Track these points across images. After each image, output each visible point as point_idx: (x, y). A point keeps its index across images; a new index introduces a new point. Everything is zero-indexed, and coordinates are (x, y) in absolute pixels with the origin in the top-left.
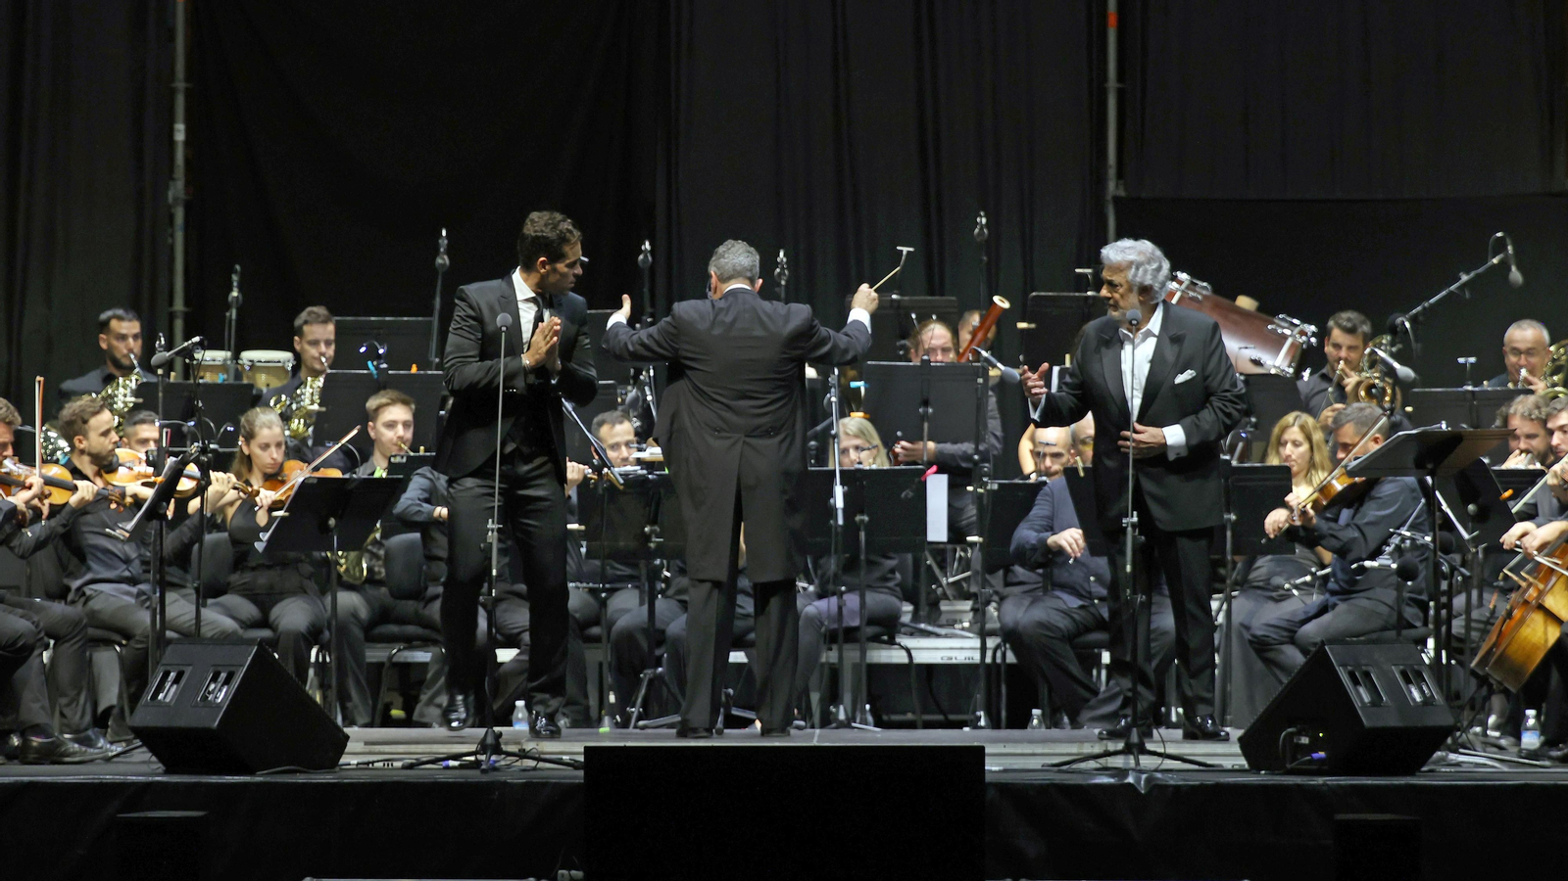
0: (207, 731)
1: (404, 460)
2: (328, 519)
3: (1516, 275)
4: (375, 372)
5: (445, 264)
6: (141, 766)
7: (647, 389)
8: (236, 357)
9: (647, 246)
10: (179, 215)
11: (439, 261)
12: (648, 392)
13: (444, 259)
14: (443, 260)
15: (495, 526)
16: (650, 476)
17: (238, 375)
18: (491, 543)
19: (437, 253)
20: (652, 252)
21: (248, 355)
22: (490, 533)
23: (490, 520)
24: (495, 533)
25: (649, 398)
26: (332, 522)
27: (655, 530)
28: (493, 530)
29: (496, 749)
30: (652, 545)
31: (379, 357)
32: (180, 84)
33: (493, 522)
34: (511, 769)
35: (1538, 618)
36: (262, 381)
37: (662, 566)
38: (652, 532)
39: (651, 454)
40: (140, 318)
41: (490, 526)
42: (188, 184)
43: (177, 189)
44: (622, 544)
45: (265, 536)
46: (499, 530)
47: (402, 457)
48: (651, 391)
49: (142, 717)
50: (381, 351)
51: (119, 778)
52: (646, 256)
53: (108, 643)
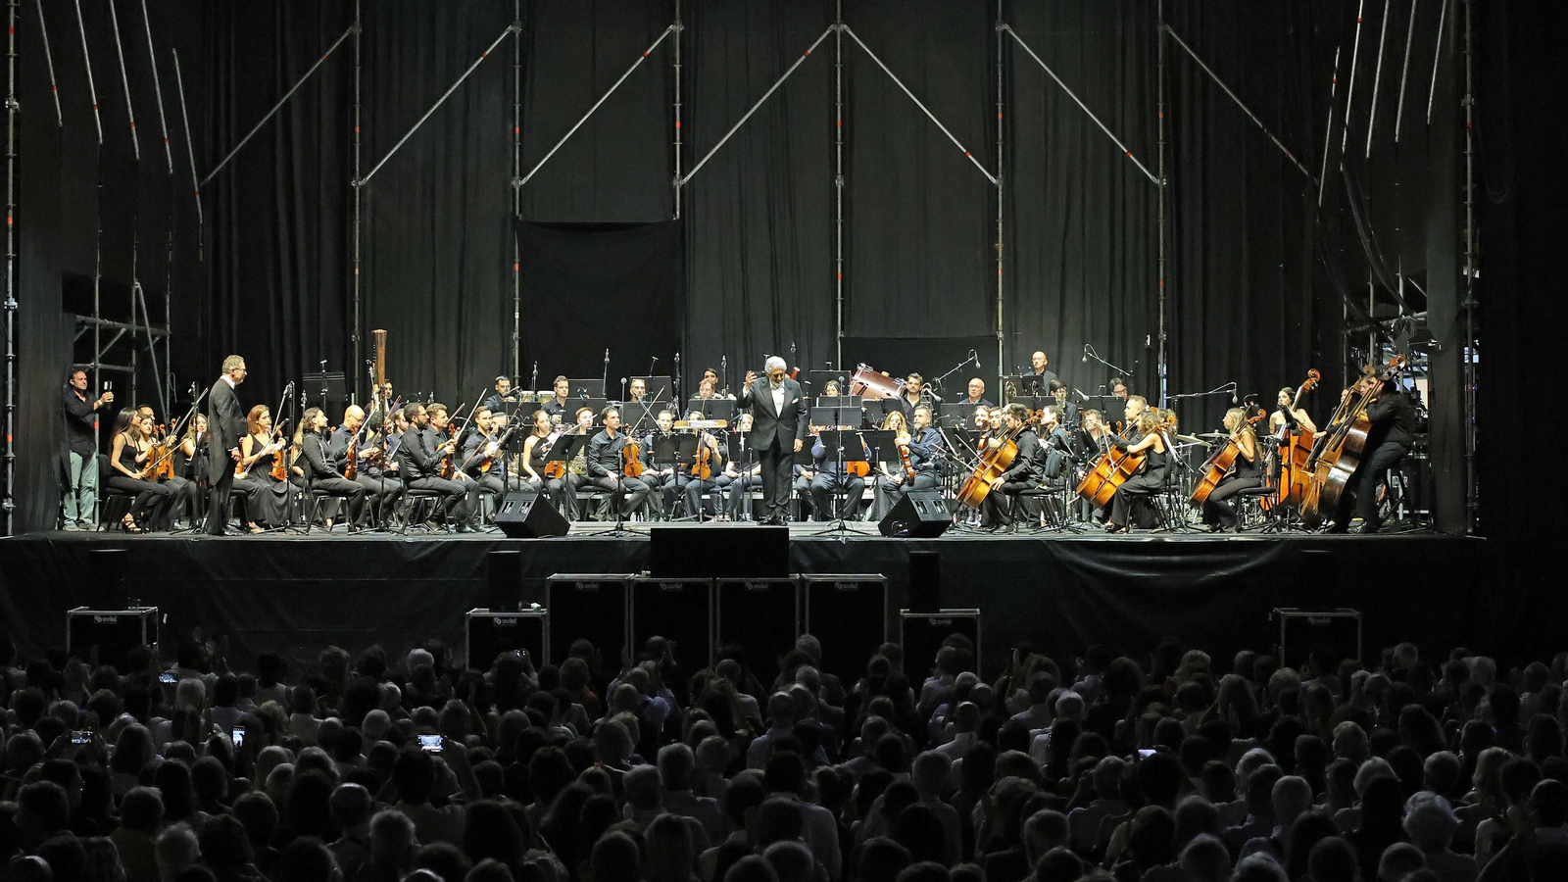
0: (520, 523)
2: (565, 450)
3: (978, 365)
4: (584, 398)
6: (499, 535)
8: (536, 393)
9: (677, 354)
10: (517, 343)
14: (607, 359)
17: (536, 399)
19: (605, 357)
20: (680, 356)
21: (539, 393)
29: (622, 529)
31: (585, 393)
32: (517, 299)
34: (627, 537)
35: (983, 484)
36: (545, 401)
40: (509, 379)
42: (520, 335)
43: (516, 335)
45: (545, 455)
49: (500, 518)
50: (585, 391)
51: (490, 540)
53: (490, 492)
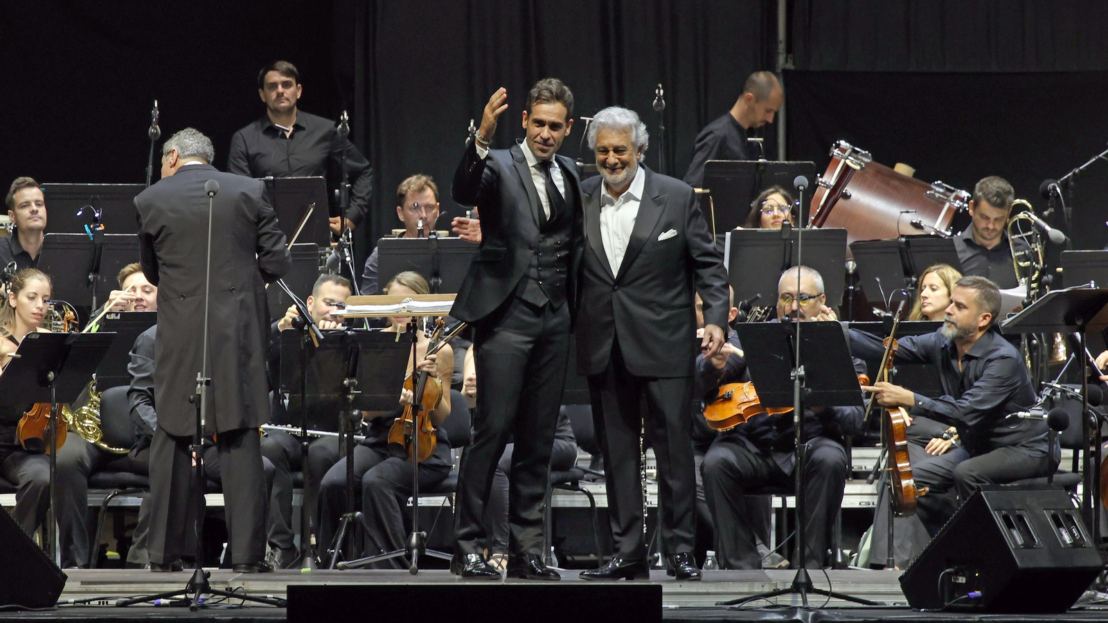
1: (119, 317)
2: (48, 373)
4: (91, 234)
5: (157, 133)
7: (346, 250)
9: (345, 116)
11: (151, 130)
12: (347, 254)
13: (156, 128)
14: (155, 130)
15: (204, 379)
16: (349, 332)
18: (200, 395)
19: (150, 123)
20: (350, 121)
22: (199, 386)
23: (199, 374)
24: (204, 386)
25: (348, 259)
26: (51, 375)
27: (354, 383)
28: (201, 384)
29: (205, 588)
30: (351, 397)
31: (96, 220)
33: (202, 376)
37: (360, 417)
38: (350, 384)
39: (349, 311)
41: (199, 379)
44: (322, 396)
46: (208, 383)
47: (117, 314)
48: (350, 253)
50: (97, 215)
52: (344, 126)
